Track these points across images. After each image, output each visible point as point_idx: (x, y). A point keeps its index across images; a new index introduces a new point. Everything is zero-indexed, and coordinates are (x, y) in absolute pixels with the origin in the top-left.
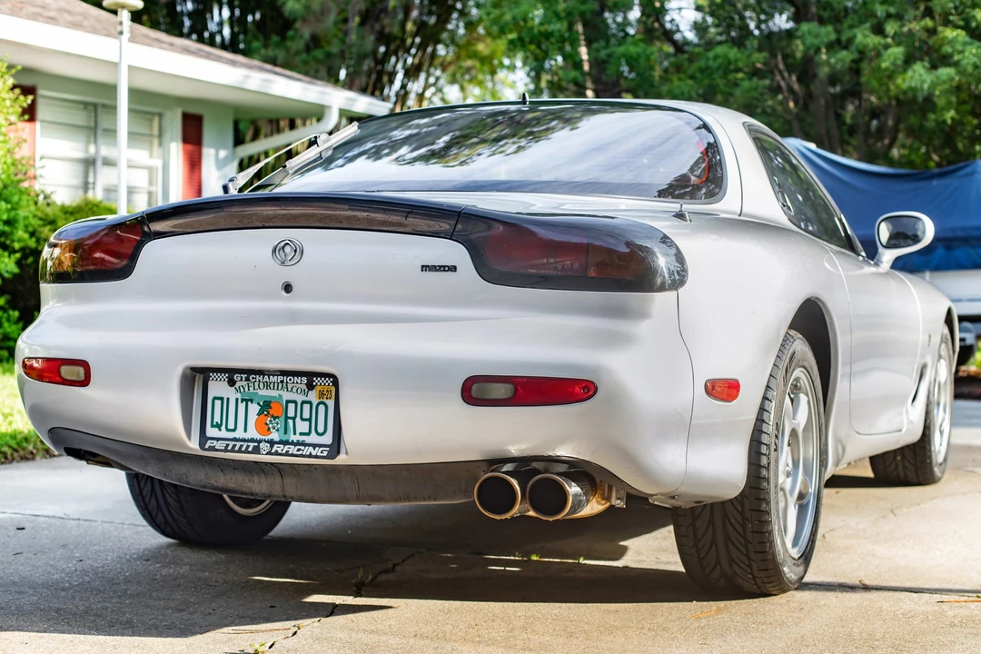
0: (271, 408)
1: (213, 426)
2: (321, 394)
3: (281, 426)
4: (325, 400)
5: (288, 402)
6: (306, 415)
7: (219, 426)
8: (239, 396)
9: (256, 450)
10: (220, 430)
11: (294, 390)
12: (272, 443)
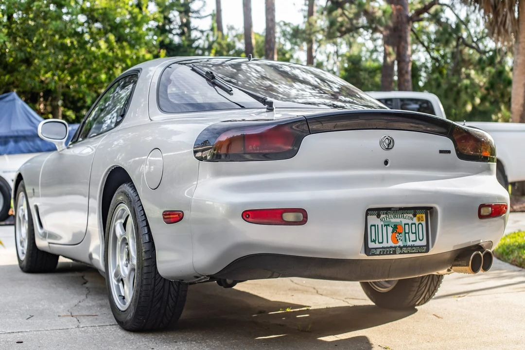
0: (397, 228)
1: (372, 241)
2: (419, 219)
3: (403, 238)
4: (421, 222)
5: (405, 224)
6: (414, 231)
7: (374, 241)
8: (382, 223)
9: (394, 253)
10: (375, 243)
11: (407, 218)
12: (401, 248)
